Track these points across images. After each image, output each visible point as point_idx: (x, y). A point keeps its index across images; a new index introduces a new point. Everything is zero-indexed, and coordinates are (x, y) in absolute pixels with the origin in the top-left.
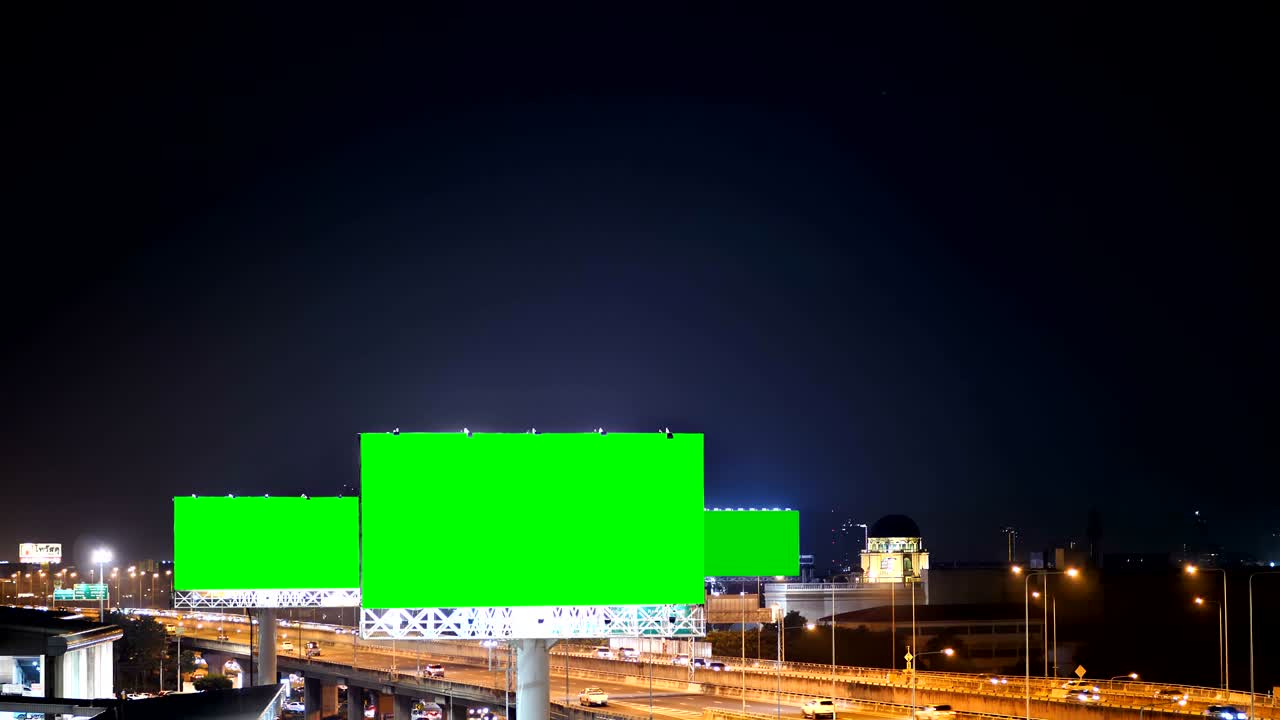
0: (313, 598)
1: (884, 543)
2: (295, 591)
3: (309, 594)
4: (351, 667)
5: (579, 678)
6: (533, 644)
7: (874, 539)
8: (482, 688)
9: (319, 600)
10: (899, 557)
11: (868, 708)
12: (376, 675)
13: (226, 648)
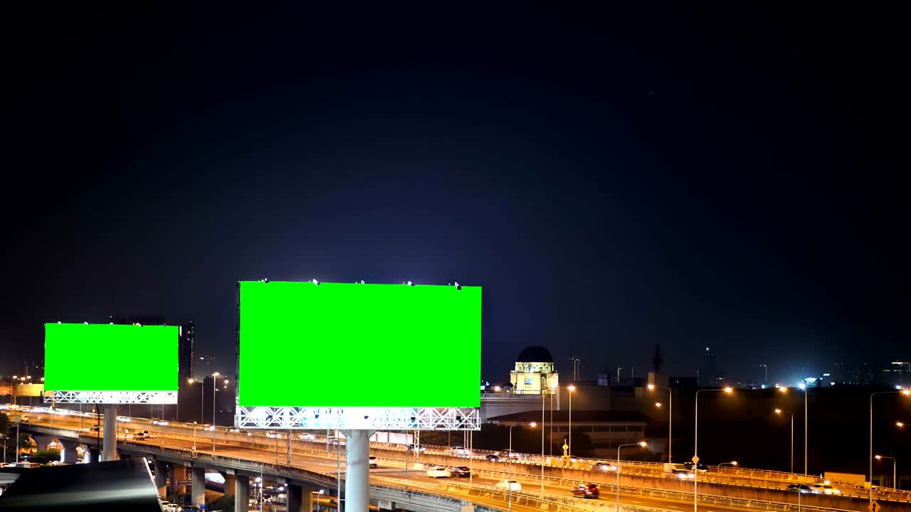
0: (143, 398)
1: (527, 366)
2: (131, 392)
3: (141, 395)
4: (159, 447)
5: (328, 458)
6: (358, 434)
7: (520, 363)
8: (265, 464)
9: (147, 399)
10: (538, 377)
11: (555, 483)
12: (179, 453)
13: (55, 432)
